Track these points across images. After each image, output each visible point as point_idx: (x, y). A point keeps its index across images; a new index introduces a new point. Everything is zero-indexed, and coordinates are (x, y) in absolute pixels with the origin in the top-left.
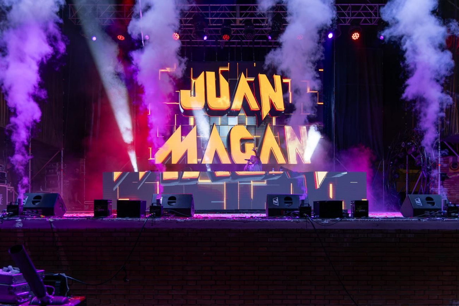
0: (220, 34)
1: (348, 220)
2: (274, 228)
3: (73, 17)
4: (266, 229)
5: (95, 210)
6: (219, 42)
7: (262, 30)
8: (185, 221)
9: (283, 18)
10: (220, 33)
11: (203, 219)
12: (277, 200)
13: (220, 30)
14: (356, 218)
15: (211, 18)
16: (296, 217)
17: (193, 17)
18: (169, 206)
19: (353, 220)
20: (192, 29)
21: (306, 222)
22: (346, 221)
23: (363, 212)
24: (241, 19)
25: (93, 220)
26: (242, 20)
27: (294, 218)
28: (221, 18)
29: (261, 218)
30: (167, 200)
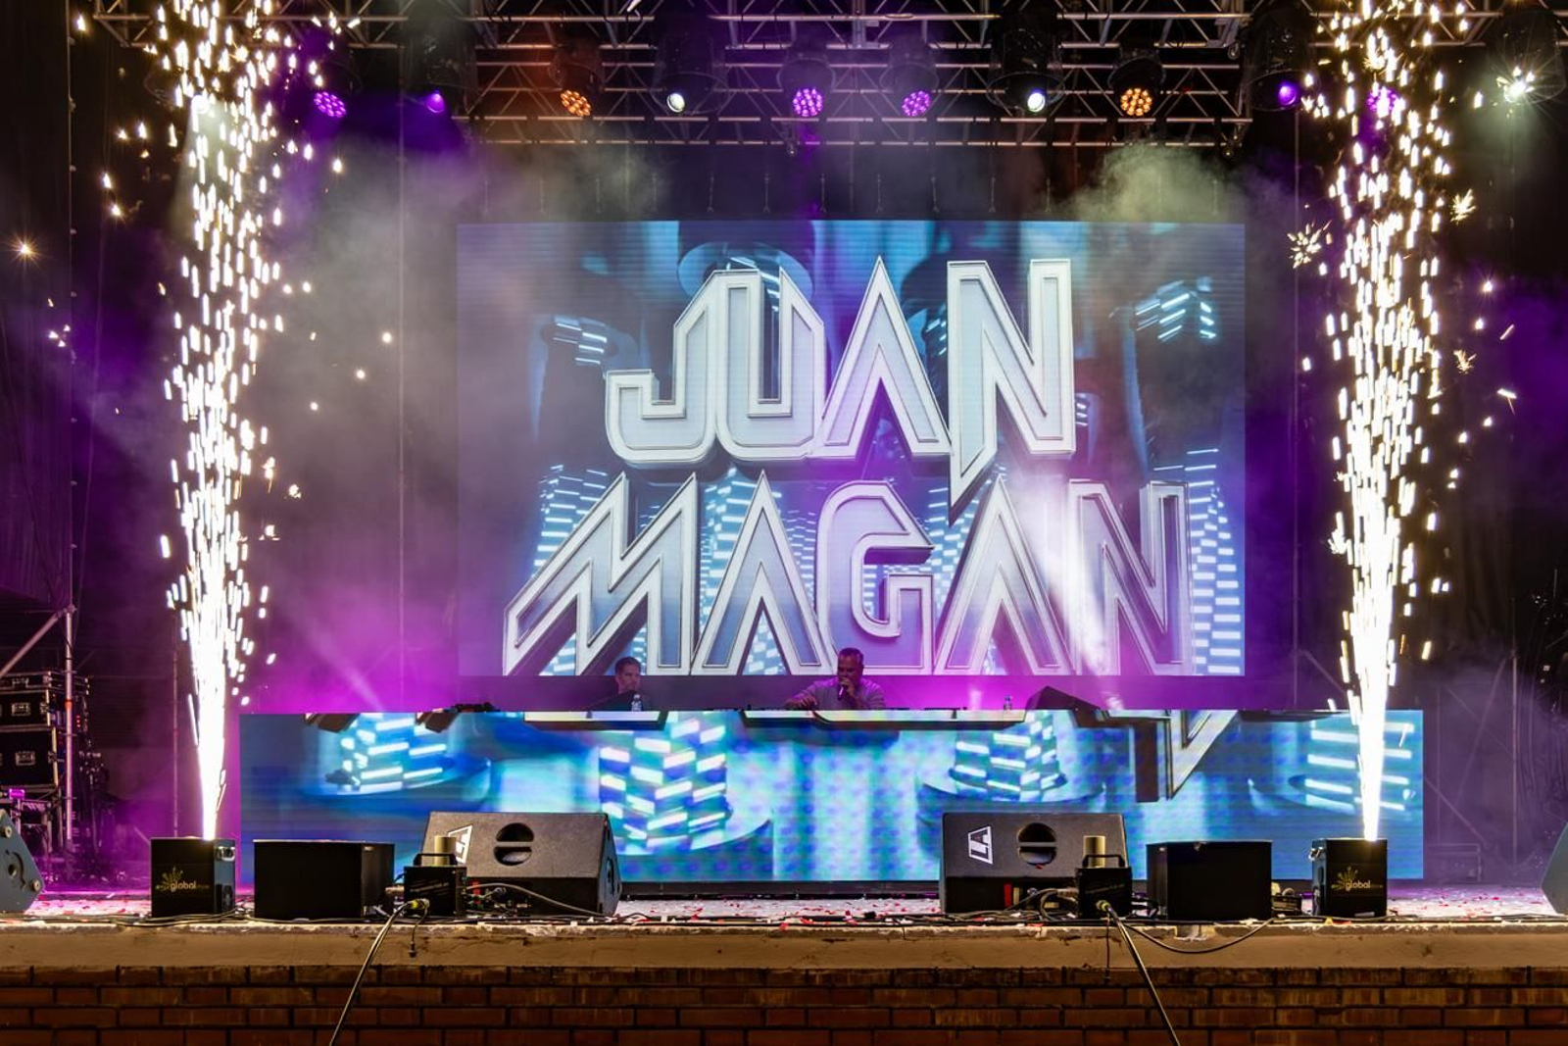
0: (778, 87)
1: (1291, 926)
2: (965, 967)
3: (113, 12)
4: (929, 970)
5: (158, 887)
6: (778, 124)
7: (970, 69)
8: (563, 936)
9: (1060, 16)
10: (779, 83)
11: (644, 928)
12: (987, 838)
13: (778, 69)
14: (1334, 921)
15: (738, 18)
16: (1065, 915)
17: (654, 14)
18: (501, 866)
19: (1314, 926)
20: (653, 64)
21: (1107, 937)
22: (1287, 931)
23: (1363, 890)
24: (873, 20)
25: (144, 931)
26: (877, 25)
27: (1054, 920)
28: (781, 18)
29: (910, 922)
30: (491, 842)
